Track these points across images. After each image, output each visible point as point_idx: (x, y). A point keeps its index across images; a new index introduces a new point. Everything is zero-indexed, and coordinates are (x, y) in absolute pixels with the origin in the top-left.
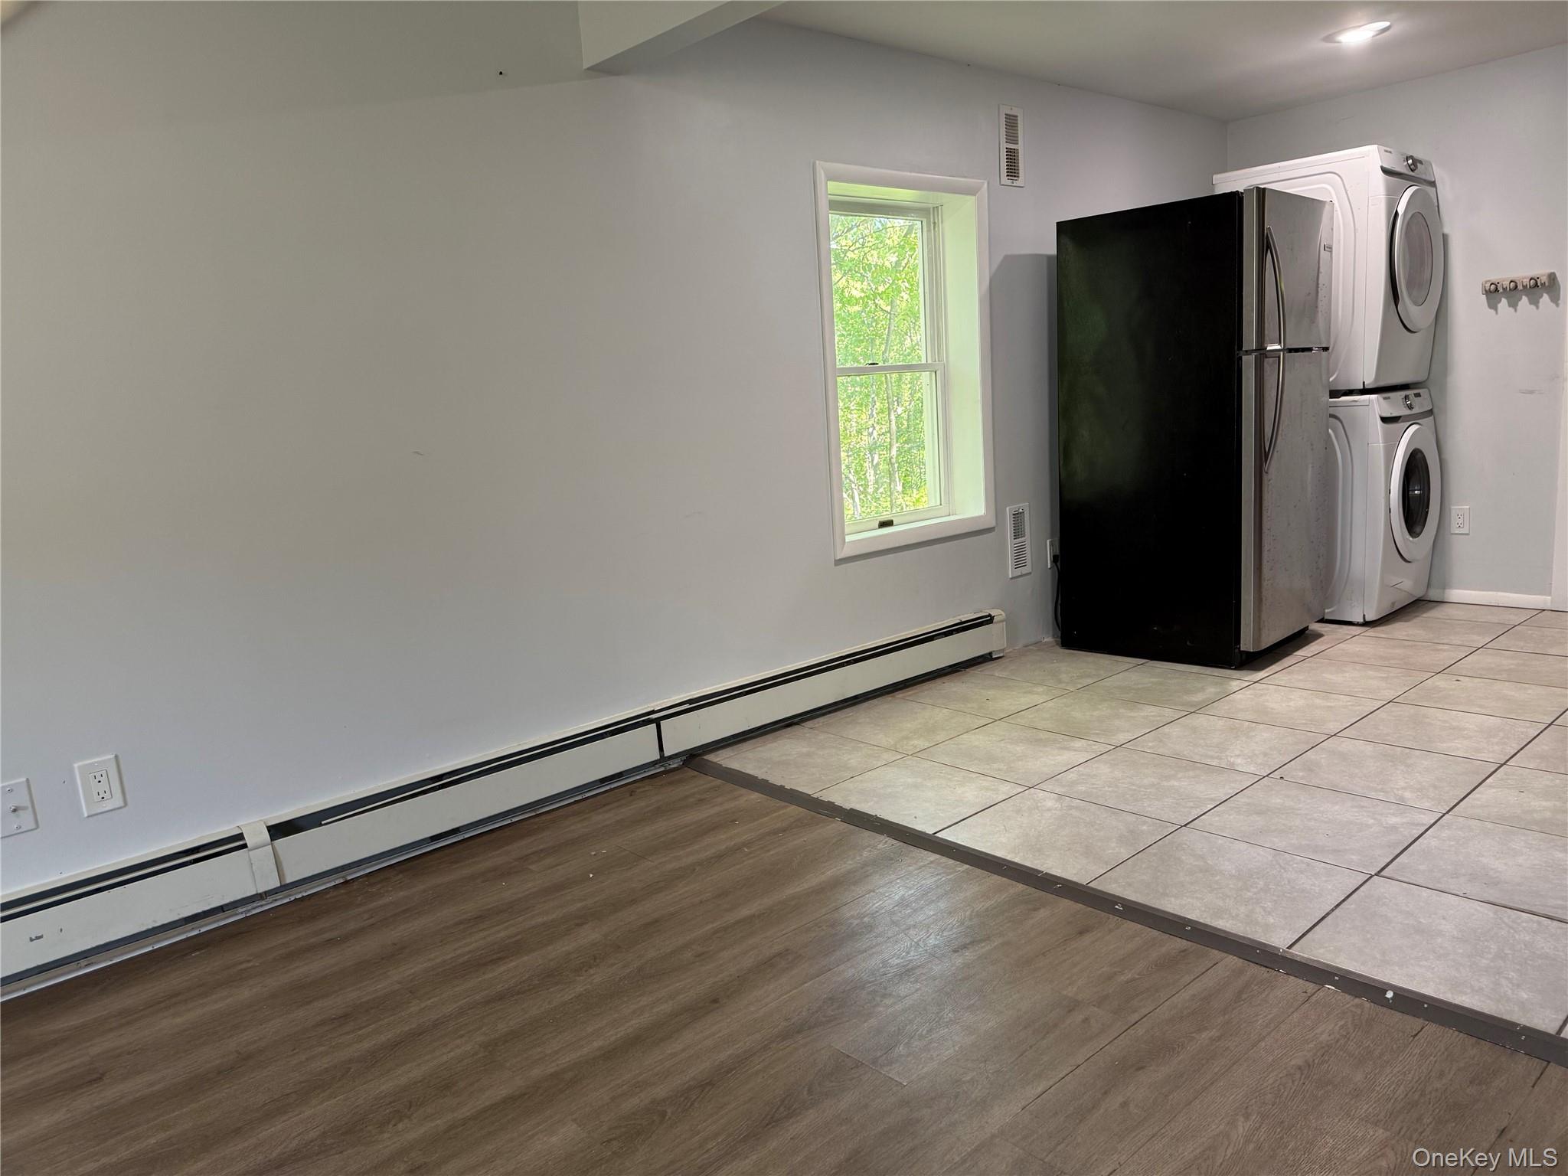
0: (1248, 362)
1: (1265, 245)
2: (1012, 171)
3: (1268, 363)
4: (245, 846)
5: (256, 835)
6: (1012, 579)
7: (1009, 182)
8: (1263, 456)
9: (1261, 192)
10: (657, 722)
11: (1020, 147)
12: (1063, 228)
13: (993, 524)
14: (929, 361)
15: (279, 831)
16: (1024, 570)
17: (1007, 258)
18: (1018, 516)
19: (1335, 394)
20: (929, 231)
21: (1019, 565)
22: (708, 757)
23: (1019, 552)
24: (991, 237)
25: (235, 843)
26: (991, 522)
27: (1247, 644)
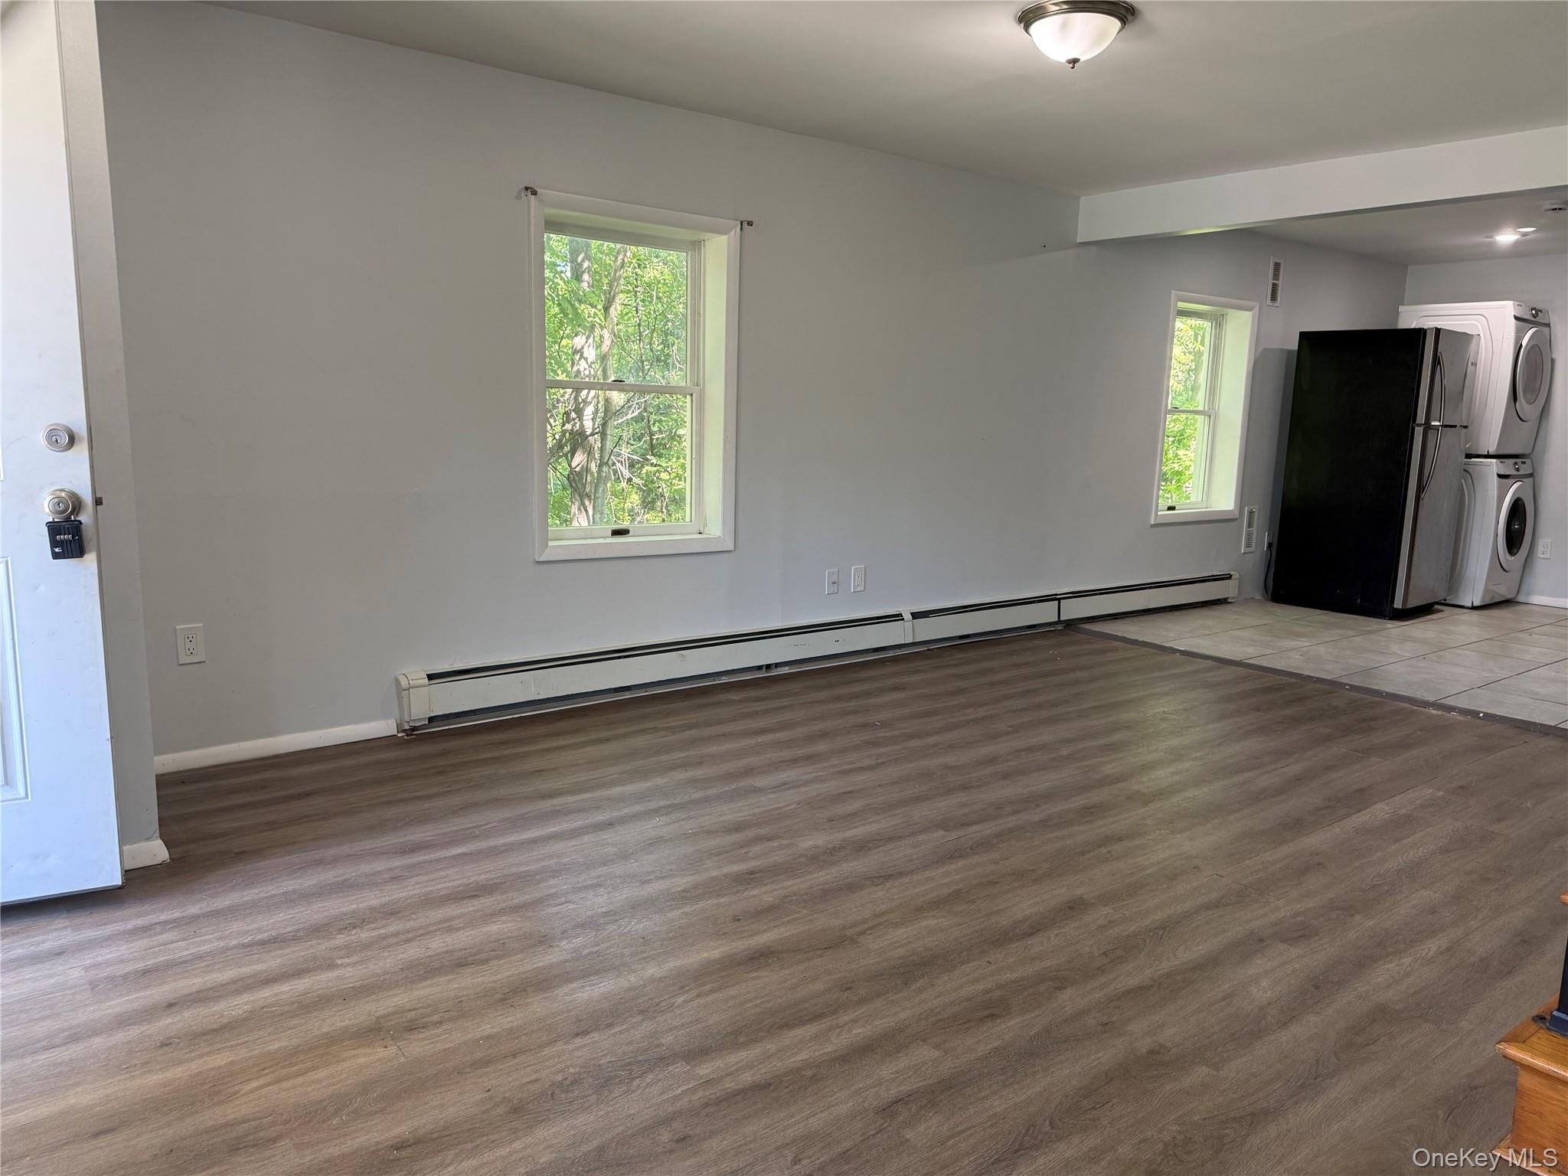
0: (1419, 432)
1: (1436, 361)
2: (1274, 298)
3: (1431, 433)
4: (903, 619)
5: (907, 616)
6: (1244, 553)
7: (1271, 304)
8: (1421, 488)
9: (1438, 331)
10: (1059, 600)
11: (1280, 283)
12: (1304, 336)
13: (1238, 516)
14: (1206, 409)
15: (916, 616)
16: (1250, 549)
17: (1265, 349)
18: (1251, 513)
19: (1469, 456)
20: (1216, 328)
21: (1248, 545)
22: (1081, 626)
23: (1249, 536)
24: (1258, 338)
25: (897, 617)
26: (1237, 515)
27: (1398, 604)
